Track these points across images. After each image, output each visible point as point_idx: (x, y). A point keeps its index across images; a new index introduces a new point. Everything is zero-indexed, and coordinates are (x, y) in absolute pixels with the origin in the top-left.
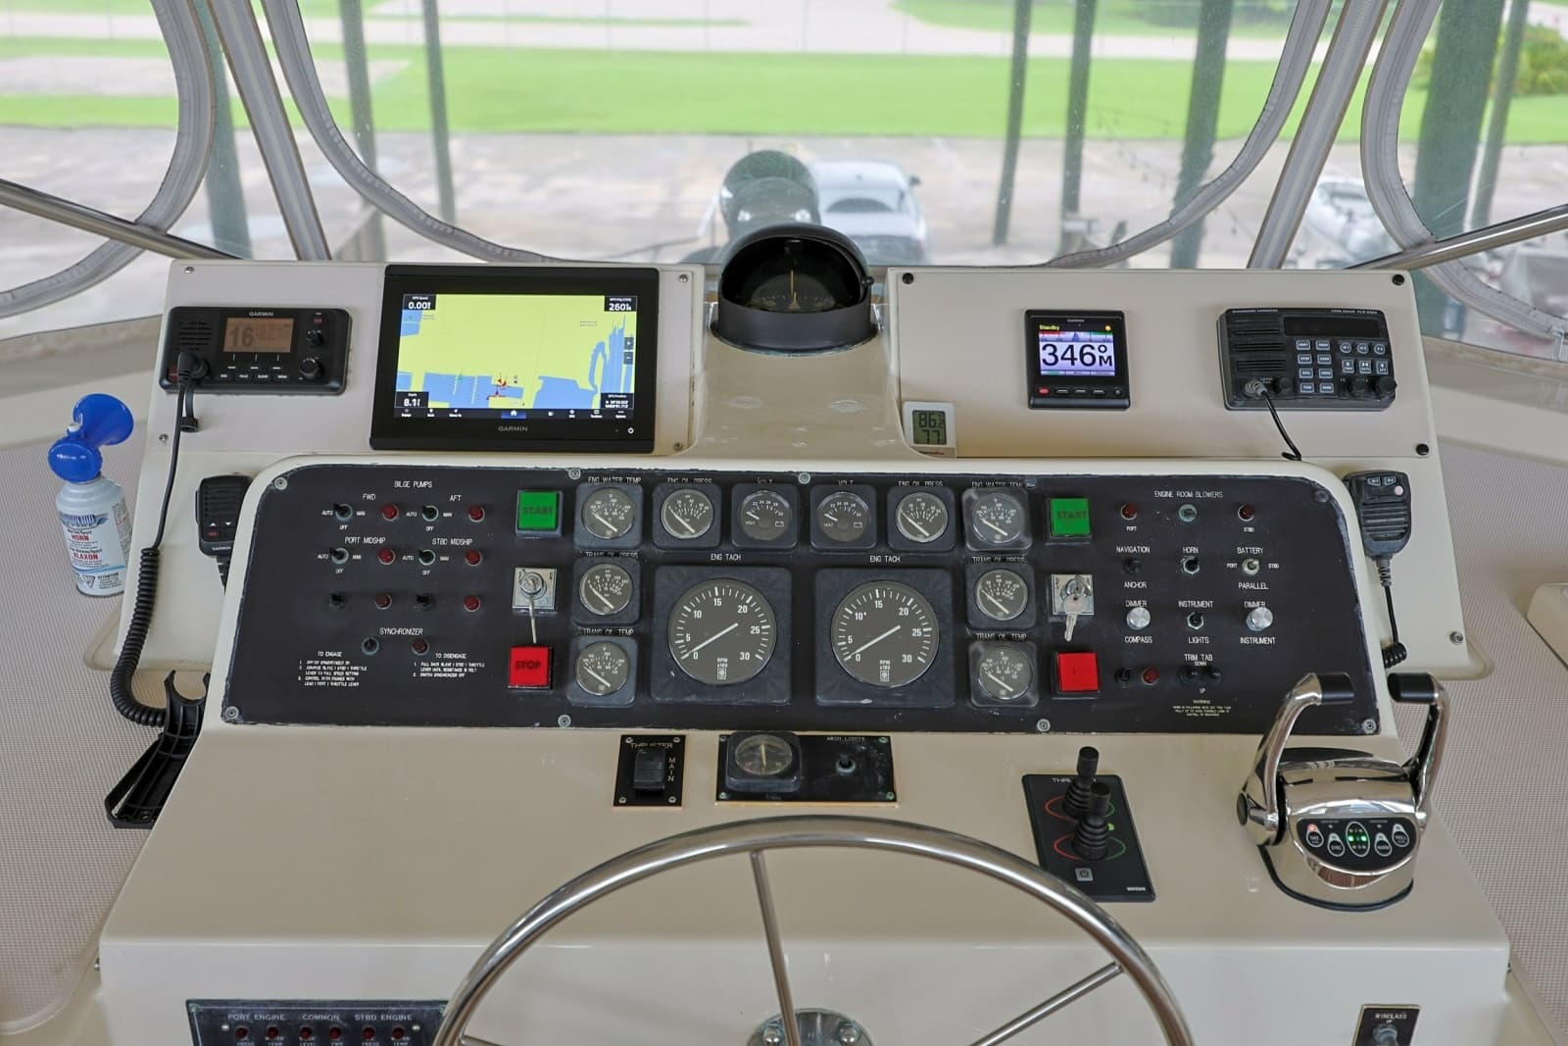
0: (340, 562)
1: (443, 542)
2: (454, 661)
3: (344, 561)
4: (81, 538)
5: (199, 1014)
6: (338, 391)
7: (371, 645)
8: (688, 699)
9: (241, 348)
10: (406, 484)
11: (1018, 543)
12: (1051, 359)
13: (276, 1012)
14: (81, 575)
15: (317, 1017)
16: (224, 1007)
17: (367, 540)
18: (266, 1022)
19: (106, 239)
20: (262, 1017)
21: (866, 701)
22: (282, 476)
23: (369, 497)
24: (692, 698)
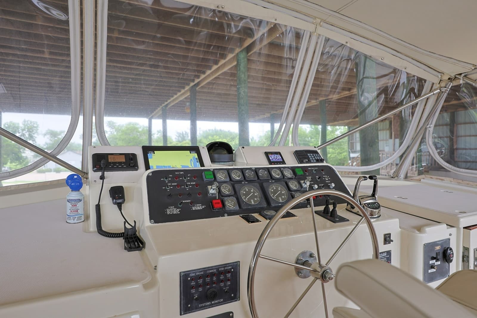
0: (168, 189)
1: (189, 183)
2: (199, 206)
3: (169, 188)
4: (75, 206)
5: (183, 275)
6: (137, 170)
7: (180, 204)
8: (249, 207)
9: (113, 161)
10: (178, 173)
11: (293, 177)
12: (272, 159)
13: (201, 271)
14: (71, 218)
15: (211, 271)
16: (189, 272)
17: (173, 184)
18: (199, 275)
19: (42, 157)
20: (198, 274)
21: (280, 204)
22: (150, 172)
23: (171, 176)
24: (250, 207)
